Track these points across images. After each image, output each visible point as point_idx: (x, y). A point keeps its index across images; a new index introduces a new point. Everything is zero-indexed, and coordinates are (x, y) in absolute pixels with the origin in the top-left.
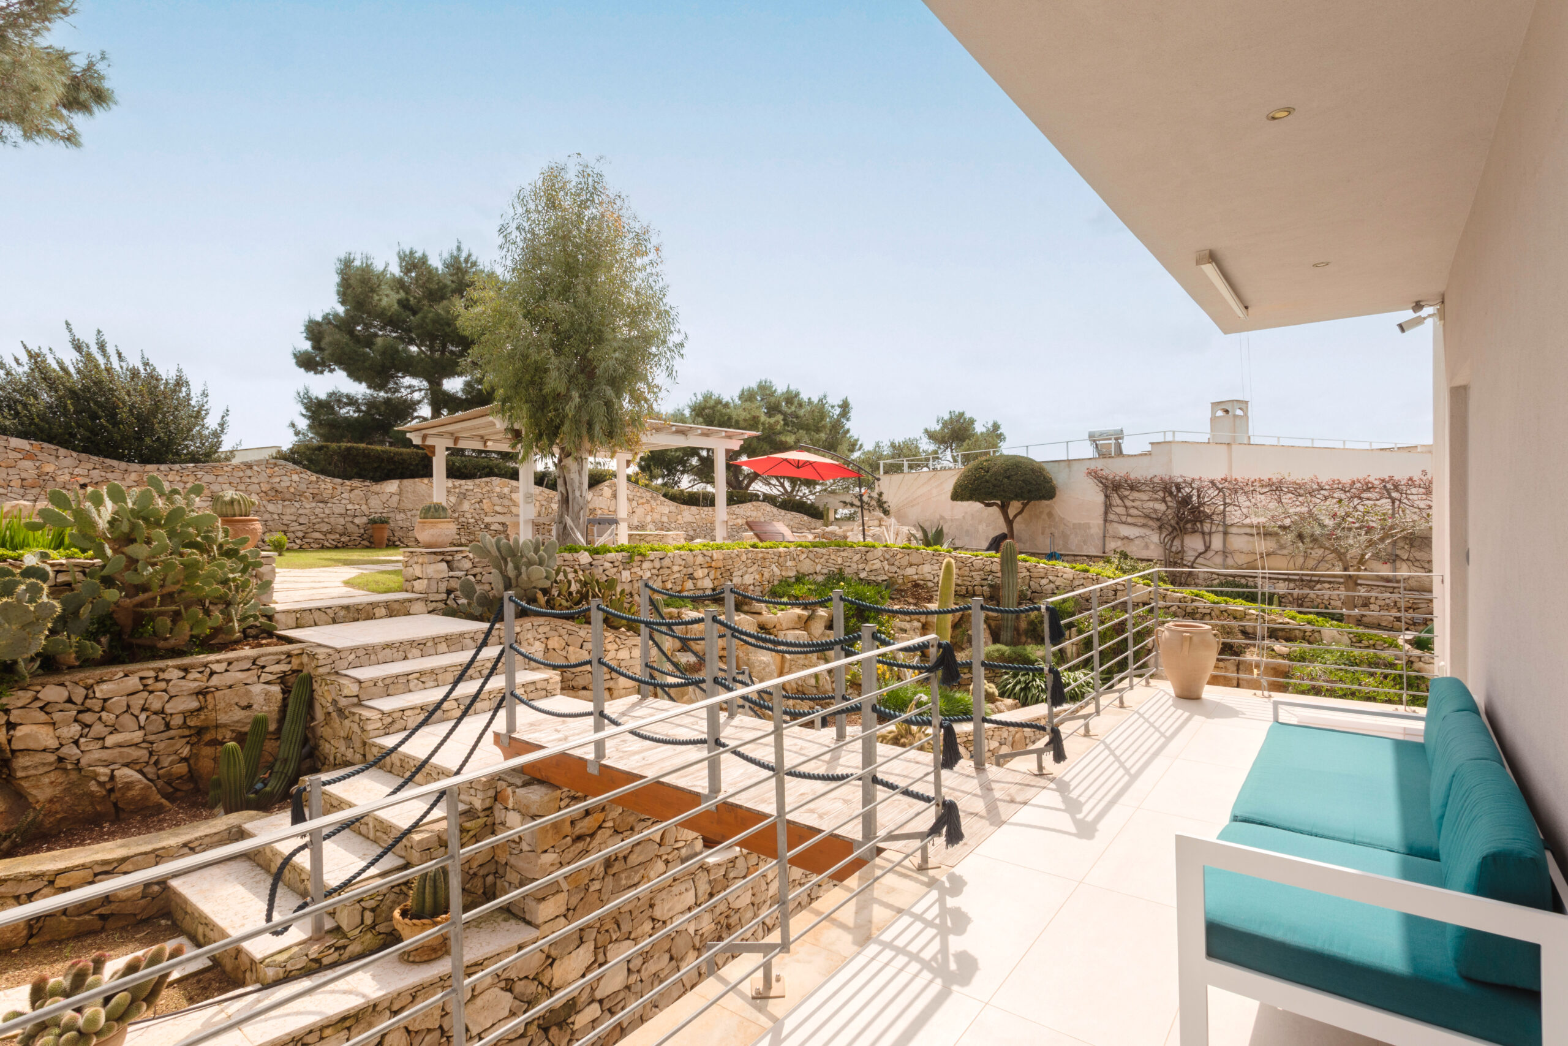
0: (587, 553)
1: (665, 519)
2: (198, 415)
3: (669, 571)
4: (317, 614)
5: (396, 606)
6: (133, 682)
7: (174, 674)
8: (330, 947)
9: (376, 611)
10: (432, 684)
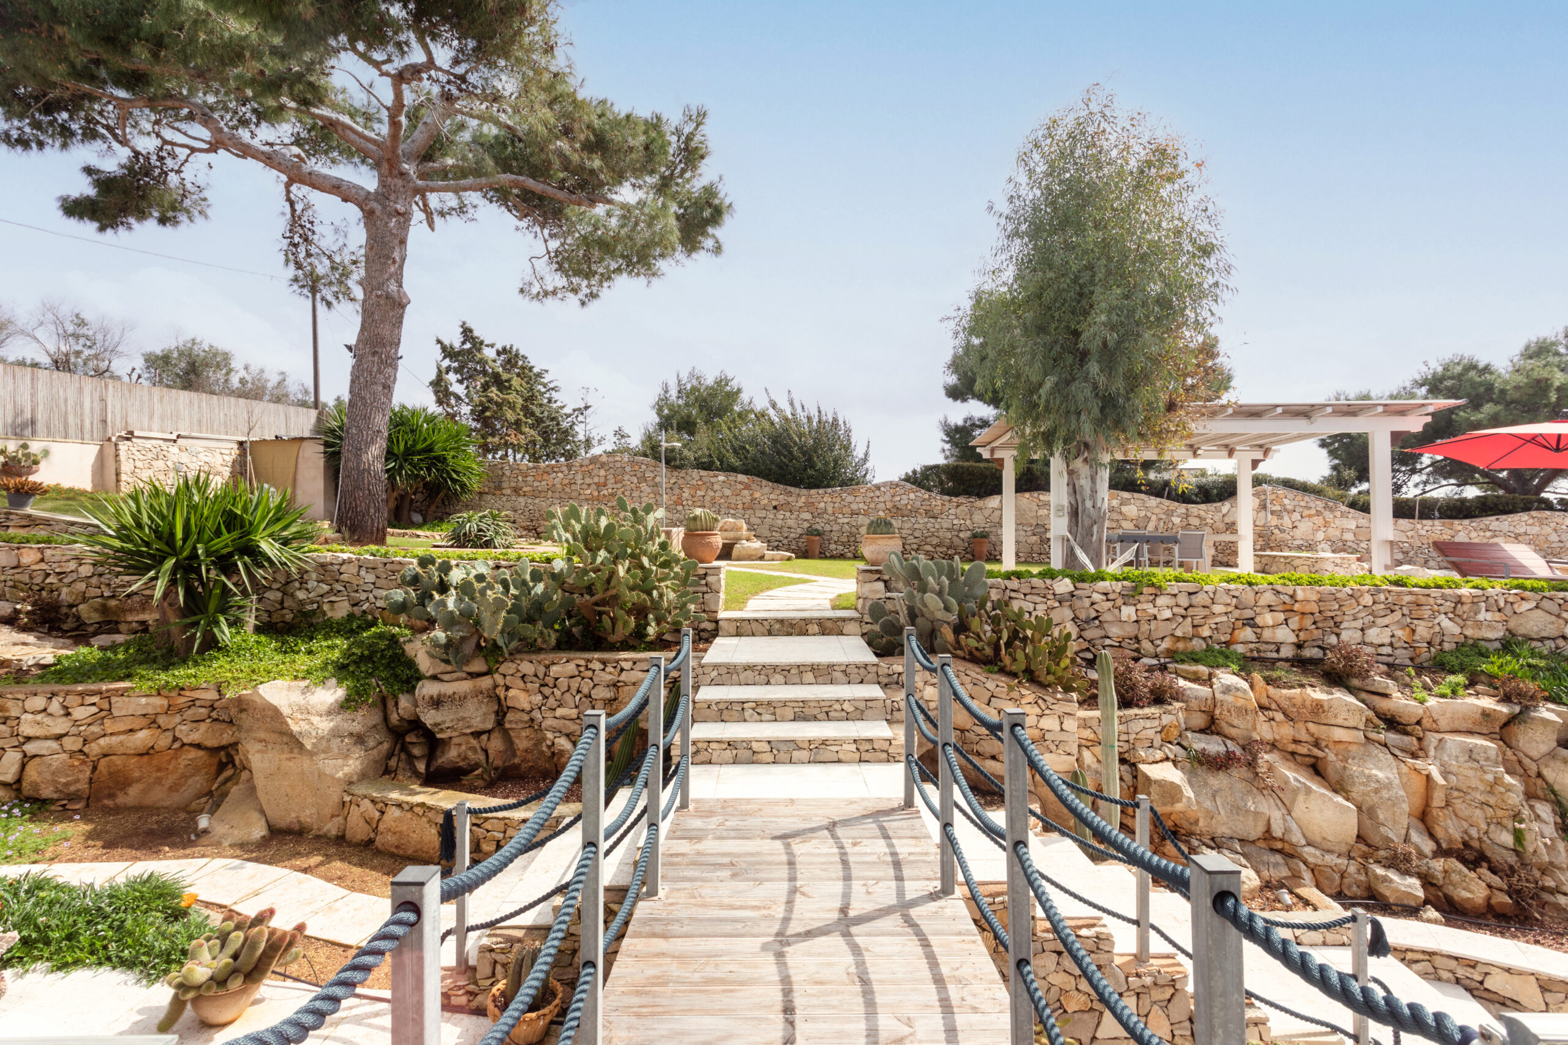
0: (1067, 581)
1: (1349, 536)
2: (847, 447)
3: (1206, 612)
4: (754, 625)
5: (829, 624)
6: (571, 668)
7: (597, 666)
8: (460, 988)
9: (809, 627)
10: (769, 717)
